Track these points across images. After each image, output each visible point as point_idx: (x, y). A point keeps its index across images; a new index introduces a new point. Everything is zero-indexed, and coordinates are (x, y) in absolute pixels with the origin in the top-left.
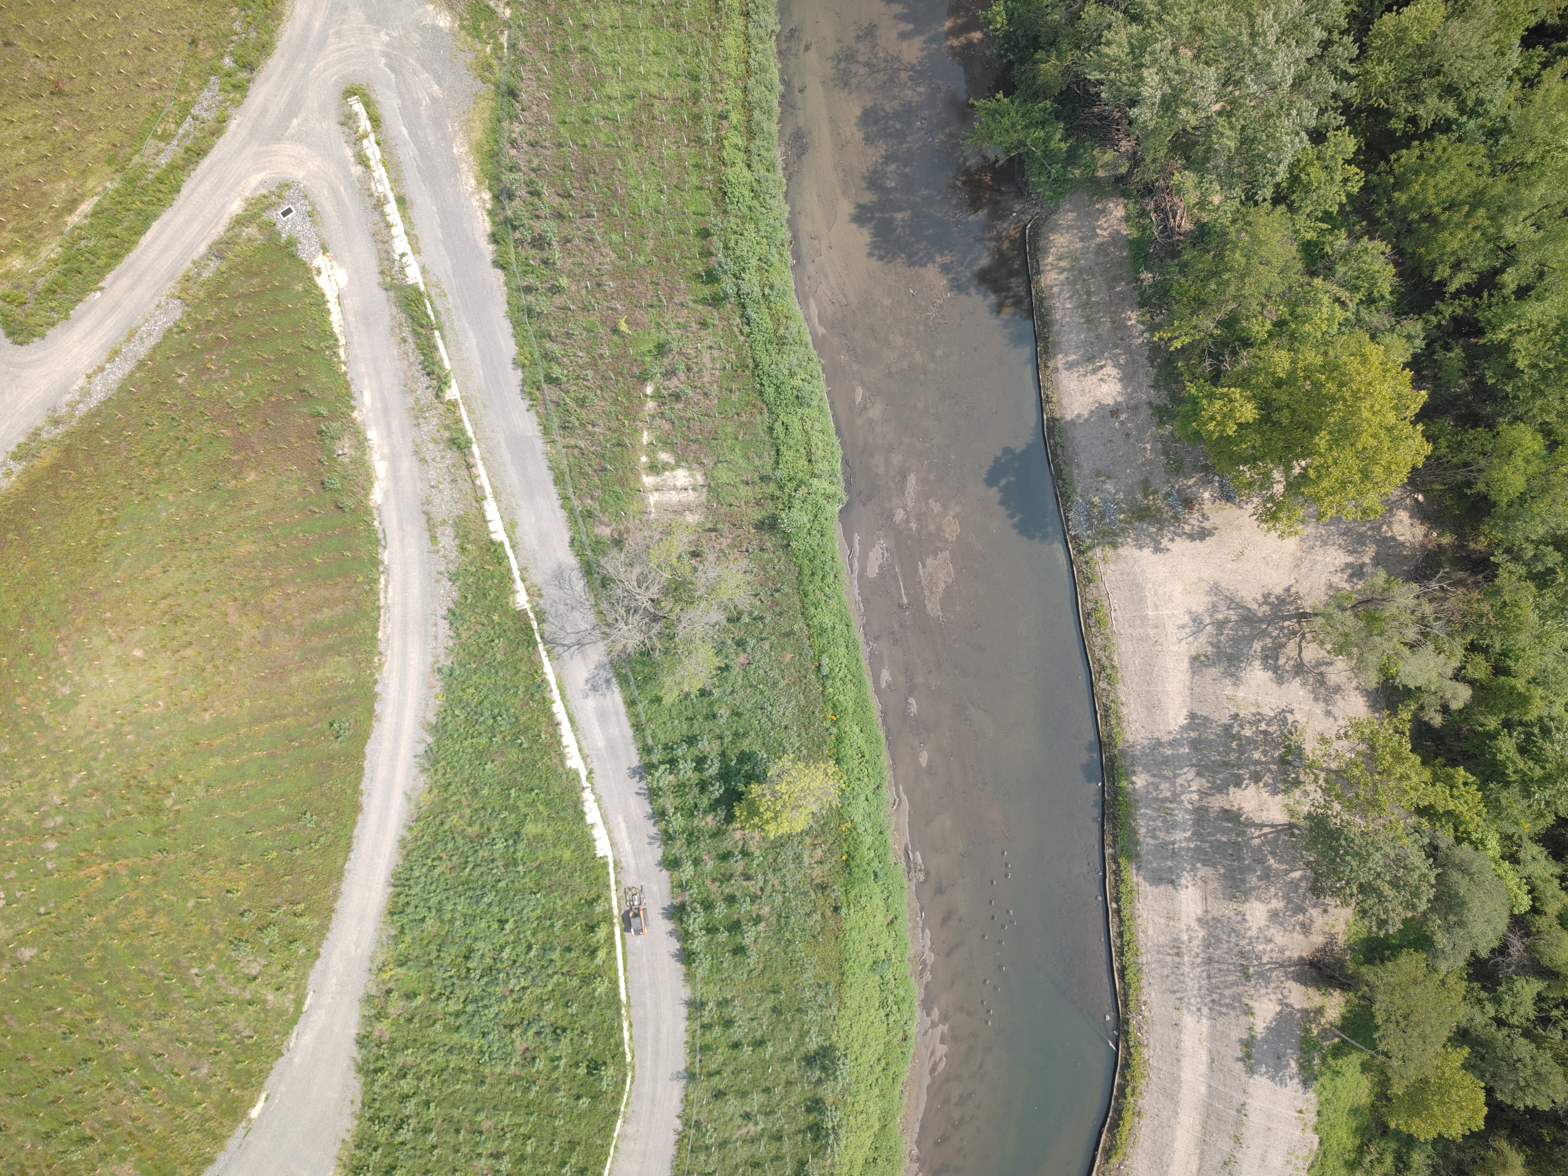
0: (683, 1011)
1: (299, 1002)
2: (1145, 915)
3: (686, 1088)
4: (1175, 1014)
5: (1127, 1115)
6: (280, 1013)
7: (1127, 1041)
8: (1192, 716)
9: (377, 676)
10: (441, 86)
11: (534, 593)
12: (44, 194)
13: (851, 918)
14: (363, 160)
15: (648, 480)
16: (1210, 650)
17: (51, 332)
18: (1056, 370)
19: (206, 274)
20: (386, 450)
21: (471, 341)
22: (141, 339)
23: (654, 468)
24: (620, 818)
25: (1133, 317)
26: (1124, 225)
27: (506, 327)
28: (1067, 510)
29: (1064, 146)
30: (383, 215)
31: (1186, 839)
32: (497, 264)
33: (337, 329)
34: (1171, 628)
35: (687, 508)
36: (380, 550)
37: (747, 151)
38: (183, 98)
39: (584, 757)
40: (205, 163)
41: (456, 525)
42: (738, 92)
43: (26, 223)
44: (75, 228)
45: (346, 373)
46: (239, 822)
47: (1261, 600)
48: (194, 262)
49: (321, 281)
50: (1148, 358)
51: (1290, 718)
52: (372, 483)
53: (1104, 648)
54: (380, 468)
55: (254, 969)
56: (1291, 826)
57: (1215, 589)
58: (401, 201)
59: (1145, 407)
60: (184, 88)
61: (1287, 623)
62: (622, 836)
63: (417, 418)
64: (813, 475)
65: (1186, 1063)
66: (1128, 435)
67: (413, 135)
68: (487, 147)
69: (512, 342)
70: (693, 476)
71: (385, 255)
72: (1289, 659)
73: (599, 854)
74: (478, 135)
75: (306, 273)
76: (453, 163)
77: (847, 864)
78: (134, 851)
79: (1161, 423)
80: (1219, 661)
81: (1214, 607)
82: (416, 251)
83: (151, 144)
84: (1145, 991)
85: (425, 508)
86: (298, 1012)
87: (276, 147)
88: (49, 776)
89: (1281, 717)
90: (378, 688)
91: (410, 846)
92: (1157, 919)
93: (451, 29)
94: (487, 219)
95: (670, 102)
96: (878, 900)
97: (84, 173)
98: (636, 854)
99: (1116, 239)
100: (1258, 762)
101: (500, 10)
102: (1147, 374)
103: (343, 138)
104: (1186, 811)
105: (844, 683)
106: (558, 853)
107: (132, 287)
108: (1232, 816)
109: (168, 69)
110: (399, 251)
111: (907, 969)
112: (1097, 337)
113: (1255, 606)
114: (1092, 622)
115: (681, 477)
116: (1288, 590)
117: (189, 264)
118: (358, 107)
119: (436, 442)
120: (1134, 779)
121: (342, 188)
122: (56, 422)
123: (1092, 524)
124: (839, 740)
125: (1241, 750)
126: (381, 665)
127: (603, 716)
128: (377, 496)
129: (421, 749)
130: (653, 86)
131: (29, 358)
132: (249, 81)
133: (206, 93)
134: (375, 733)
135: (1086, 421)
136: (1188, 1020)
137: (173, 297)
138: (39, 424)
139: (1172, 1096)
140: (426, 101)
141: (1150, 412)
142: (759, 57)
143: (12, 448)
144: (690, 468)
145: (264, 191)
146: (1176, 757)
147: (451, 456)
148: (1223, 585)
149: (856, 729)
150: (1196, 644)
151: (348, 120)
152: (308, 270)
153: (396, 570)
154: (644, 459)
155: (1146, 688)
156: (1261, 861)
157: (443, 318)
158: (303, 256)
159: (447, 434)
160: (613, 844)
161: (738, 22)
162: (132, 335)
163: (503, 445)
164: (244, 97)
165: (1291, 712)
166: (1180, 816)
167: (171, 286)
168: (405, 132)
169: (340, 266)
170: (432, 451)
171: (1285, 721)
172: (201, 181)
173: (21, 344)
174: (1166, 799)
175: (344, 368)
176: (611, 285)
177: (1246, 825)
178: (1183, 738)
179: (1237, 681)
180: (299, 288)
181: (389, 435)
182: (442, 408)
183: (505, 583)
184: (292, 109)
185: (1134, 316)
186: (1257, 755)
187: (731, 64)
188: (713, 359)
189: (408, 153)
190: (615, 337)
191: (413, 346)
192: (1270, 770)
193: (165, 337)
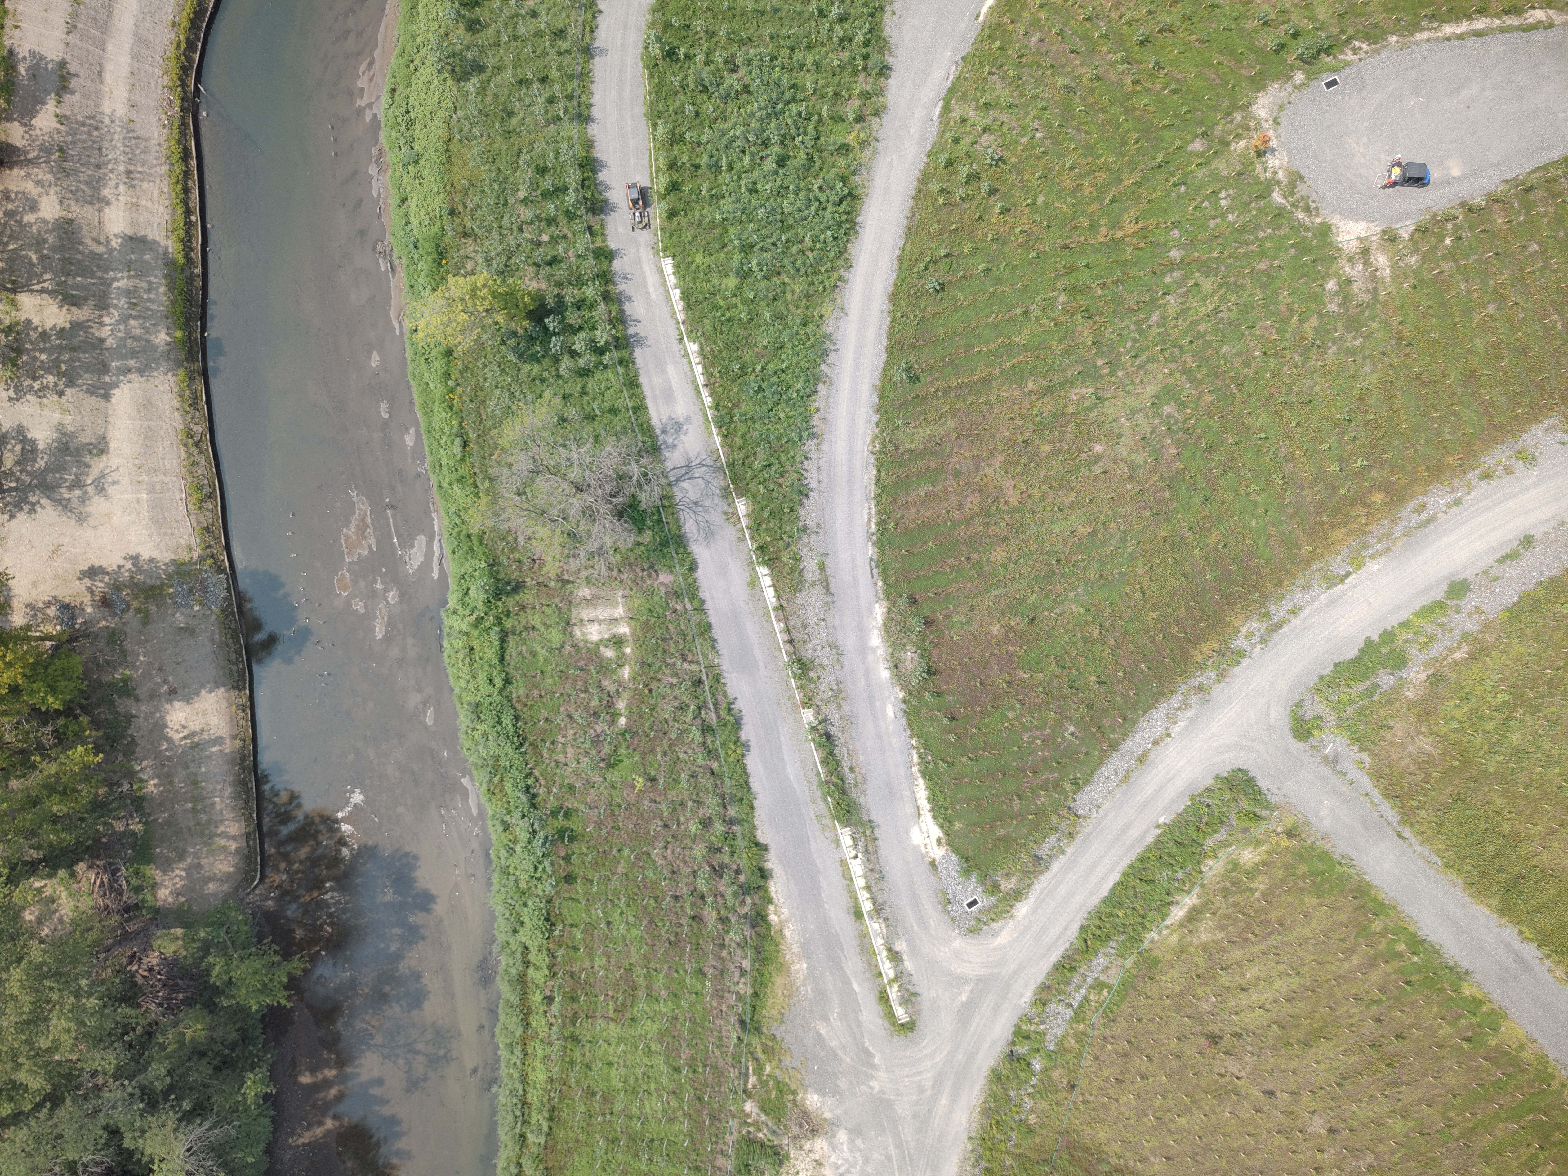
0: (595, 112)
1: (946, 109)
2: (161, 209)
3: (593, 39)
4: (134, 115)
5: (186, 23)
6: (963, 98)
7: (184, 91)
8: (107, 397)
9: (877, 431)
10: (818, 1032)
11: (732, 517)
12: (1222, 928)
13: (438, 203)
14: (895, 956)
15: (624, 629)
16: (87, 459)
17: (1209, 782)
18: (234, 737)
19: (1052, 839)
20: (870, 658)
21: (792, 770)
22: (1117, 774)
23: (617, 642)
24: (654, 296)
25: (152, 786)
26: (158, 879)
27: (755, 784)
28: (227, 599)
29: (211, 959)
30: (873, 899)
31: (118, 280)
32: (764, 848)
33: (921, 782)
34: (125, 481)
35: (589, 602)
36: (875, 558)
37: (527, 964)
38: (1082, 1027)
39: (686, 355)
40: (1055, 956)
41: (802, 582)
42: (534, 1024)
43: (1238, 898)
44: (1188, 892)
45: (911, 737)
46: (998, 281)
47: (38, 508)
48: (1063, 852)
49: (936, 832)
50: (137, 745)
51: (11, 393)
52: (885, 625)
53: (194, 464)
54: (876, 640)
55: (986, 139)
56: (14, 291)
57: (81, 519)
58: (858, 914)
59: (142, 697)
60: (1080, 1037)
61: (13, 485)
62: (652, 279)
63: (840, 690)
64: (467, 634)
65: (125, 71)
66: (160, 669)
67: (847, 983)
68: (771, 968)
69: (750, 769)
70: (584, 634)
71: (872, 858)
72: (12, 450)
73: (669, 260)
74: (779, 980)
75: (951, 840)
76: (806, 953)
77: (441, 255)
78: (1095, 251)
79: (126, 681)
80: (77, 450)
81: (83, 500)
82: (843, 863)
83: (1114, 978)
84: (164, 137)
85: (830, 599)
86: (947, 100)
87: (983, 972)
88: (1180, 322)
89: (19, 394)
90: (876, 418)
91: (840, 262)
92: (149, 204)
93: (806, 1092)
94: (773, 895)
95: (598, 1014)
96: (415, 221)
97: (1182, 949)
98: (639, 262)
99: (166, 866)
100: (42, 351)
101: (756, 1110)
102: (139, 729)
103: (915, 979)
104: (116, 307)
105: (441, 429)
106: (708, 261)
107: (1126, 828)
108: (70, 300)
109: (1097, 1058)
110: (858, 861)
111: (391, 157)
112: (187, 767)
113: (44, 501)
114: (207, 490)
115: (594, 633)
116: (12, 517)
117: (1069, 850)
118: (900, 1012)
119: (822, 666)
120: (168, 338)
121: (916, 927)
122: (1200, 689)
123: (202, 583)
124: (447, 375)
125: (57, 362)
126: (873, 441)
127: (668, 395)
128: (879, 611)
129: (832, 358)
130: (614, 1030)
131: (1231, 755)
132: (1013, 1043)
133: (1059, 1032)
134: (877, 374)
135: (203, 686)
136: (121, 111)
137: (1084, 818)
138: (1218, 687)
139: (140, 40)
140: (834, 1017)
141: (138, 692)
142: (514, 1059)
143: (1245, 662)
144: (586, 641)
145: (994, 925)
146: (124, 357)
147: (808, 653)
148: (73, 522)
149: (431, 385)
150: (101, 465)
151: (910, 998)
152: (950, 844)
153: (860, 536)
154: (628, 650)
155: (152, 424)
156: (42, 258)
157: (818, 794)
158: (954, 858)
159: (812, 674)
160: (661, 271)
161: (533, 1097)
162: (1126, 778)
163: (761, 664)
164: (1017, 1026)
165: (10, 399)
166: (122, 302)
167: (1086, 828)
168: (856, 986)
169: (918, 847)
170: (825, 657)
171: (17, 390)
172: (1059, 937)
173: (1240, 770)
174: (135, 318)
175: (913, 742)
176: (655, 826)
177: (55, 291)
178: (117, 375)
179: (60, 428)
180: (958, 825)
181: (867, 673)
182: (817, 700)
183: (757, 526)
184: (966, 1012)
185: (151, 788)
186: (43, 357)
187: (540, 1053)
188: (565, 752)
189: (853, 964)
190: (653, 773)
191: (844, 764)
192: (32, 343)
193: (1092, 775)
